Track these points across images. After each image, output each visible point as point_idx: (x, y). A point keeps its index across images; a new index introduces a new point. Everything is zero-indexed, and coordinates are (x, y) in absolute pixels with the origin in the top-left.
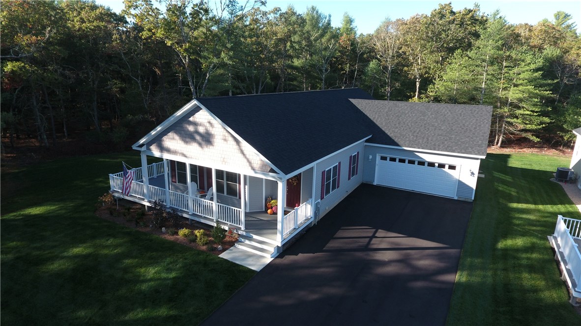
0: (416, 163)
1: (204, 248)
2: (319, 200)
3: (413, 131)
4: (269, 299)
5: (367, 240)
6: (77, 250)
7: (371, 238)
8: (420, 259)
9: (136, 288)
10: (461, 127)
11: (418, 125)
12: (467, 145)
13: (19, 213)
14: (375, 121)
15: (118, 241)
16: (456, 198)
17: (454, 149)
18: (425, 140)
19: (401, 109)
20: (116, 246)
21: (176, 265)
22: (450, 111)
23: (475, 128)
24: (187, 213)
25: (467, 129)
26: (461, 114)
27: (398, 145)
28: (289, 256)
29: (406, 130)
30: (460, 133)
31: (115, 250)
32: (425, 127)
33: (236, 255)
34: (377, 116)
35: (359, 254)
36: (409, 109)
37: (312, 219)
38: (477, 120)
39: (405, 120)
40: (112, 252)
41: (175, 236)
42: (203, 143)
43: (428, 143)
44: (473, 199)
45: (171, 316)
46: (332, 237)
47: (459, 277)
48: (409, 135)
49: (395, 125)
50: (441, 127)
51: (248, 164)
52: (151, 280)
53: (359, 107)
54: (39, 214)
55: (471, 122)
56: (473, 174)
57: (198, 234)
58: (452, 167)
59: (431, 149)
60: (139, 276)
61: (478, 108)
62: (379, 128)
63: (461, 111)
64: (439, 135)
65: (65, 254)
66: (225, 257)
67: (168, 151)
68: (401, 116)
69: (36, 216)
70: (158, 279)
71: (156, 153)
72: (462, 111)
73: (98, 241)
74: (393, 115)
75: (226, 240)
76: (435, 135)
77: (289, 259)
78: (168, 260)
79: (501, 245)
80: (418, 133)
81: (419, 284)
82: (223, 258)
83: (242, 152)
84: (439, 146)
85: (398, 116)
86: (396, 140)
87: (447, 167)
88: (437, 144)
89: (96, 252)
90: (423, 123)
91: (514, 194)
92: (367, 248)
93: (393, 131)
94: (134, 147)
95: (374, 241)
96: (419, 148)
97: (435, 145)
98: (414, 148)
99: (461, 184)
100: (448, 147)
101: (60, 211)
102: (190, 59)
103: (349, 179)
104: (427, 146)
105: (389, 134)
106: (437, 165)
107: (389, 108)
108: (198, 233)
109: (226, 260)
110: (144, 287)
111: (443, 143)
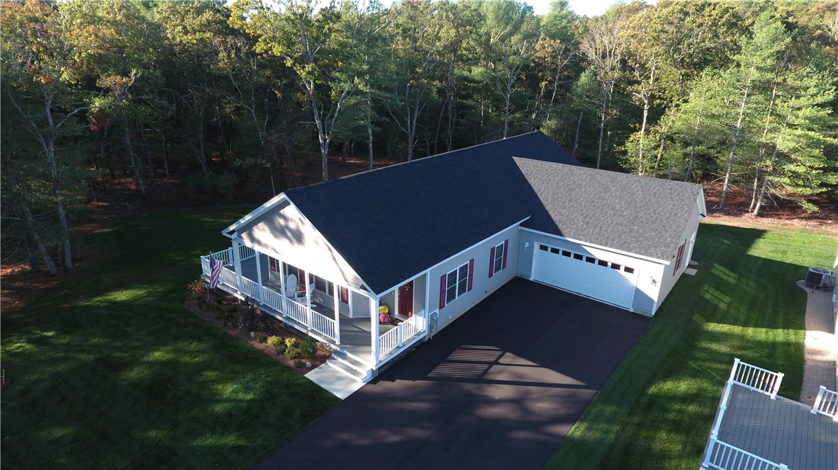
0: (584, 259)
1: (291, 363)
2: (437, 311)
3: (585, 215)
4: (345, 436)
5: (486, 366)
6: (157, 355)
7: (491, 364)
8: (538, 400)
9: (210, 408)
10: (649, 214)
11: (594, 206)
12: (650, 243)
13: (104, 297)
14: (539, 195)
15: (203, 346)
16: (632, 310)
17: (631, 246)
18: (598, 229)
19: (577, 178)
20: (198, 353)
21: (256, 384)
22: (642, 187)
23: (668, 218)
24: (281, 315)
25: (657, 218)
26: (655, 193)
27: (561, 234)
28: (384, 382)
29: (577, 211)
30: (647, 223)
31: (197, 357)
32: (602, 210)
33: (325, 375)
34: (543, 188)
35: (469, 387)
36: (588, 180)
37: (426, 334)
38: (674, 205)
39: (578, 197)
40: (193, 361)
41: (264, 344)
42: (294, 240)
43: (600, 234)
44: (653, 313)
45: (238, 446)
46: (444, 360)
47: (575, 430)
48: (578, 220)
49: (564, 202)
50: (623, 212)
51: (341, 273)
52: (227, 400)
53: (523, 171)
54: (124, 301)
55: (666, 208)
56: (654, 281)
57: (288, 344)
58: (629, 270)
59: (601, 245)
60: (215, 395)
61: (680, 187)
62: (542, 205)
63: (657, 189)
64: (617, 224)
65: (146, 359)
66: (311, 379)
67: (259, 243)
68: (574, 190)
69: (122, 304)
70: (235, 400)
71: (248, 243)
72: (659, 190)
73: (181, 345)
74: (564, 188)
75: (318, 356)
76: (612, 223)
77: (385, 385)
78: (250, 376)
79: (653, 389)
80: (590, 219)
81: (522, 434)
82: (309, 380)
83: (334, 259)
84: (613, 240)
85: (571, 189)
86: (560, 226)
87: (622, 268)
88: (611, 237)
89: (177, 359)
90: (601, 203)
91: (723, 306)
92: (483, 380)
93: (559, 212)
94: (224, 233)
95: (495, 368)
96: (586, 241)
97: (608, 238)
98: (581, 240)
99: (639, 294)
100: (625, 243)
101: (146, 299)
102: (315, 84)
103: (491, 275)
104: (597, 239)
105: (553, 216)
106: (610, 264)
107: (562, 176)
108: (289, 342)
109: (311, 382)
110: (218, 408)
111: (620, 236)
